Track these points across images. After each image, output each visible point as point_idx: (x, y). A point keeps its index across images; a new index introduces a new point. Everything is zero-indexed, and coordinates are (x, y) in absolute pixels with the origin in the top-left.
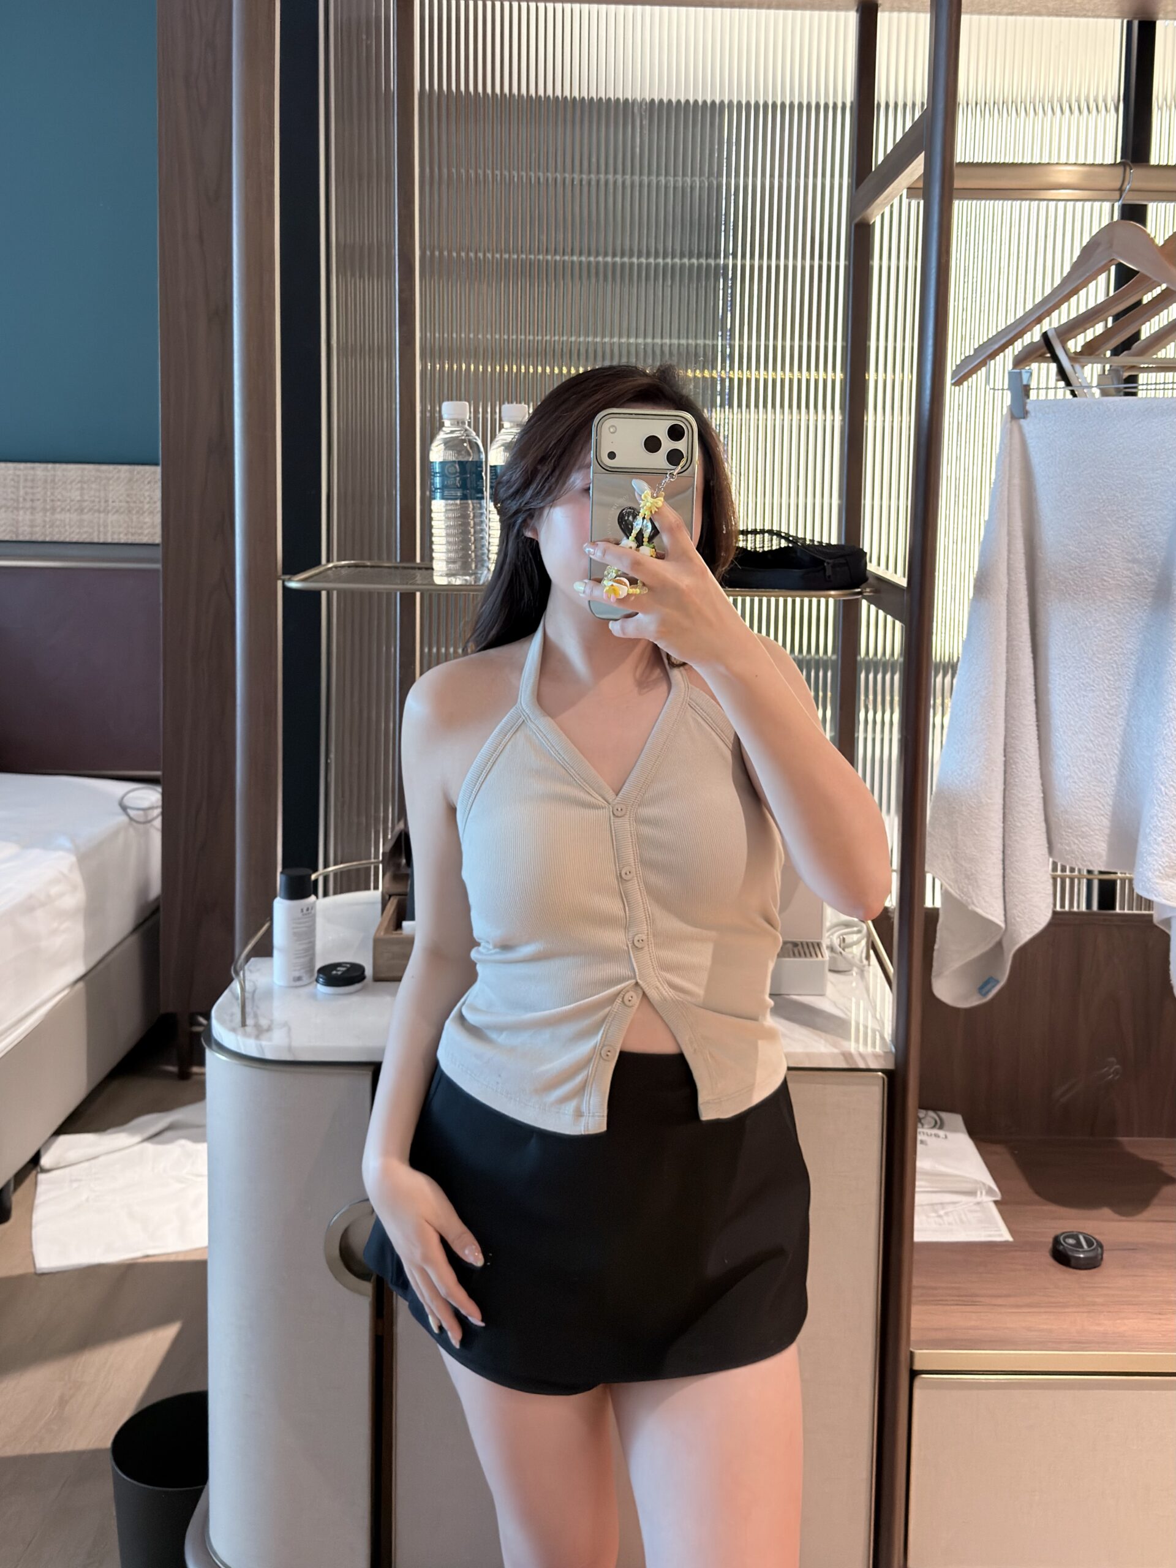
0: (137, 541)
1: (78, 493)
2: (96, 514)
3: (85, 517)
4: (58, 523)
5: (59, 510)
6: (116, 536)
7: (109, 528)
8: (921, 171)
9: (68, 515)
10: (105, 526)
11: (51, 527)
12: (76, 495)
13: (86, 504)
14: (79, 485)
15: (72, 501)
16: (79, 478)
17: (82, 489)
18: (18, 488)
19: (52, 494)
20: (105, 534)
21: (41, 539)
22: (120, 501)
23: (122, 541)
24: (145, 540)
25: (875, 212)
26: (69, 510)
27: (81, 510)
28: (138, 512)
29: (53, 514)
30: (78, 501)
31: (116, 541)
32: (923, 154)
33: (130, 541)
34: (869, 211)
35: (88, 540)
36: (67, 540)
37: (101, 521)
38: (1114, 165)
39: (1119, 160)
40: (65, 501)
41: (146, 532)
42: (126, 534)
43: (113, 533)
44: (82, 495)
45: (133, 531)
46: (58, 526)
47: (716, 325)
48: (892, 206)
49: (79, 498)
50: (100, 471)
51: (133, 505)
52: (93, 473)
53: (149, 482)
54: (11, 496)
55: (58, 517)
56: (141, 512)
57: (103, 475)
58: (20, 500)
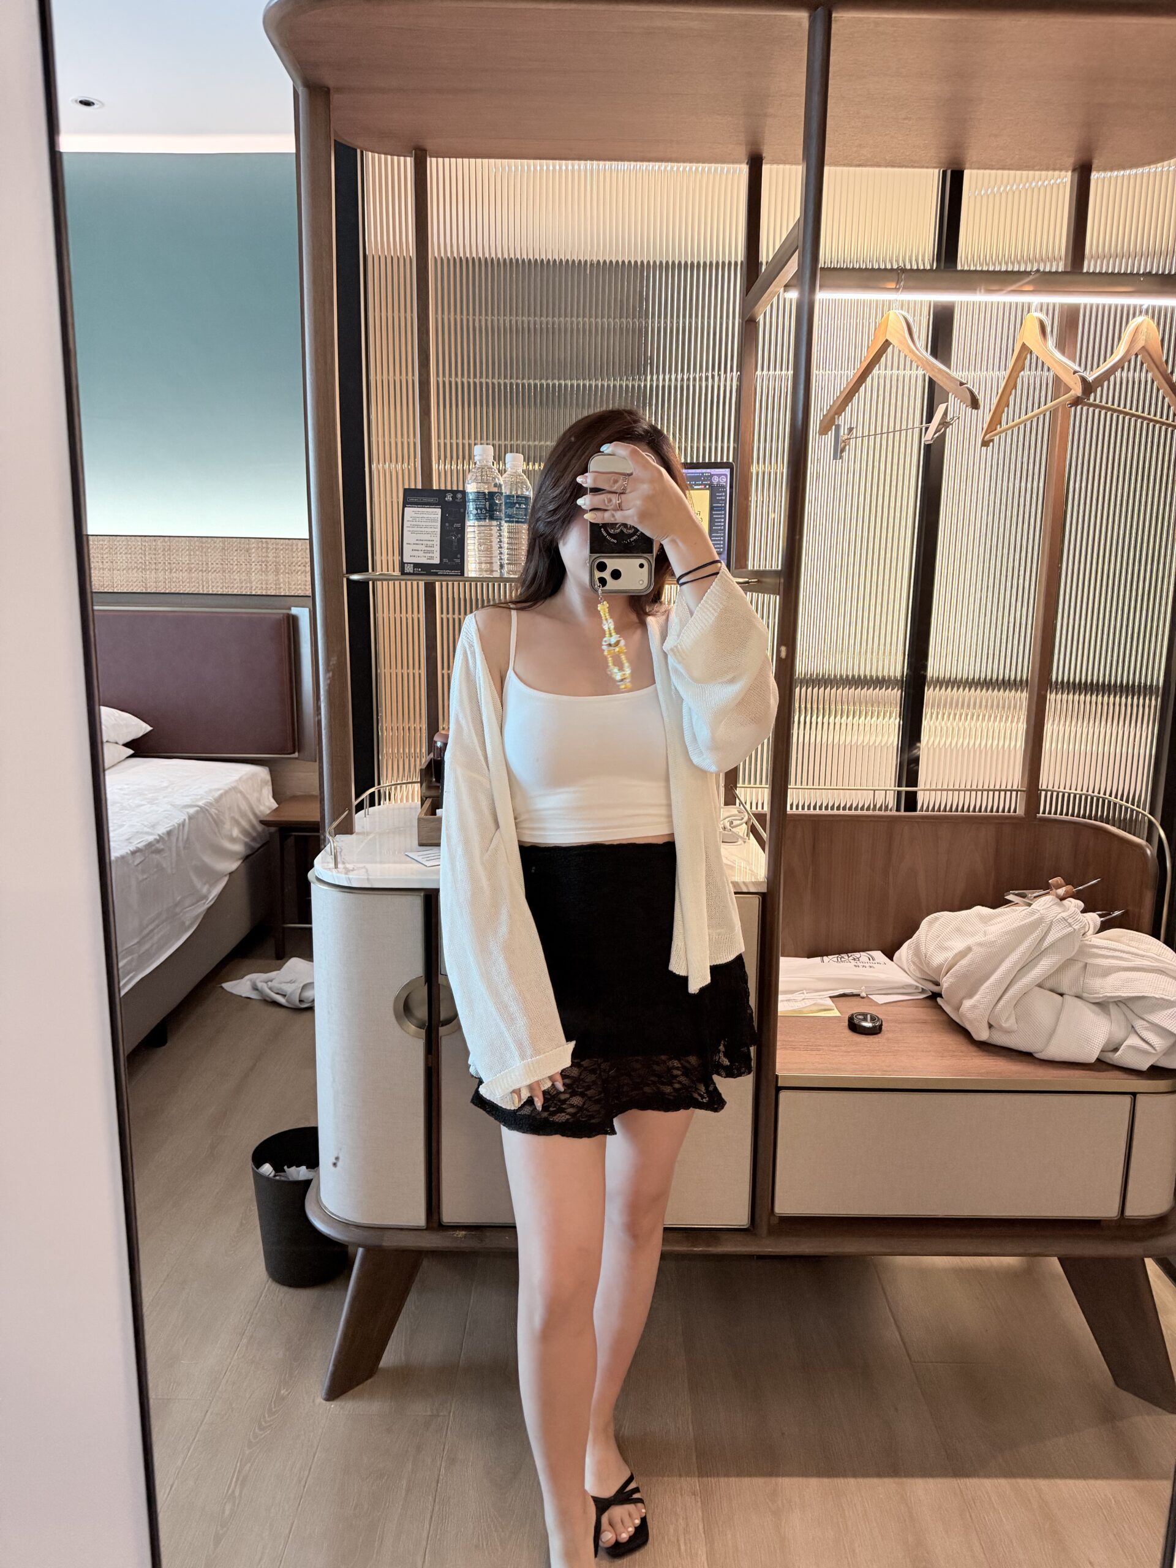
0: (228, 592)
1: (187, 558)
2: (200, 573)
3: (193, 575)
4: (174, 579)
5: (174, 570)
6: (214, 589)
7: (210, 582)
9: (181, 574)
11: (170, 582)
13: (193, 566)
14: (188, 552)
15: (183, 563)
16: (188, 548)
17: (190, 555)
19: (169, 559)
20: (208, 587)
21: (162, 591)
23: (219, 593)
25: (761, 310)
27: (189, 571)
29: (170, 573)
30: (189, 564)
31: (215, 592)
32: (797, 253)
33: (224, 593)
35: (196, 592)
37: (205, 578)
40: (179, 563)
42: (221, 588)
44: (190, 559)
45: (227, 585)
49: (188, 562)
50: (202, 542)
51: (226, 567)
52: (197, 544)
53: (237, 550)
54: (140, 560)
55: (174, 575)
56: (231, 571)
57: (204, 545)
58: (147, 563)
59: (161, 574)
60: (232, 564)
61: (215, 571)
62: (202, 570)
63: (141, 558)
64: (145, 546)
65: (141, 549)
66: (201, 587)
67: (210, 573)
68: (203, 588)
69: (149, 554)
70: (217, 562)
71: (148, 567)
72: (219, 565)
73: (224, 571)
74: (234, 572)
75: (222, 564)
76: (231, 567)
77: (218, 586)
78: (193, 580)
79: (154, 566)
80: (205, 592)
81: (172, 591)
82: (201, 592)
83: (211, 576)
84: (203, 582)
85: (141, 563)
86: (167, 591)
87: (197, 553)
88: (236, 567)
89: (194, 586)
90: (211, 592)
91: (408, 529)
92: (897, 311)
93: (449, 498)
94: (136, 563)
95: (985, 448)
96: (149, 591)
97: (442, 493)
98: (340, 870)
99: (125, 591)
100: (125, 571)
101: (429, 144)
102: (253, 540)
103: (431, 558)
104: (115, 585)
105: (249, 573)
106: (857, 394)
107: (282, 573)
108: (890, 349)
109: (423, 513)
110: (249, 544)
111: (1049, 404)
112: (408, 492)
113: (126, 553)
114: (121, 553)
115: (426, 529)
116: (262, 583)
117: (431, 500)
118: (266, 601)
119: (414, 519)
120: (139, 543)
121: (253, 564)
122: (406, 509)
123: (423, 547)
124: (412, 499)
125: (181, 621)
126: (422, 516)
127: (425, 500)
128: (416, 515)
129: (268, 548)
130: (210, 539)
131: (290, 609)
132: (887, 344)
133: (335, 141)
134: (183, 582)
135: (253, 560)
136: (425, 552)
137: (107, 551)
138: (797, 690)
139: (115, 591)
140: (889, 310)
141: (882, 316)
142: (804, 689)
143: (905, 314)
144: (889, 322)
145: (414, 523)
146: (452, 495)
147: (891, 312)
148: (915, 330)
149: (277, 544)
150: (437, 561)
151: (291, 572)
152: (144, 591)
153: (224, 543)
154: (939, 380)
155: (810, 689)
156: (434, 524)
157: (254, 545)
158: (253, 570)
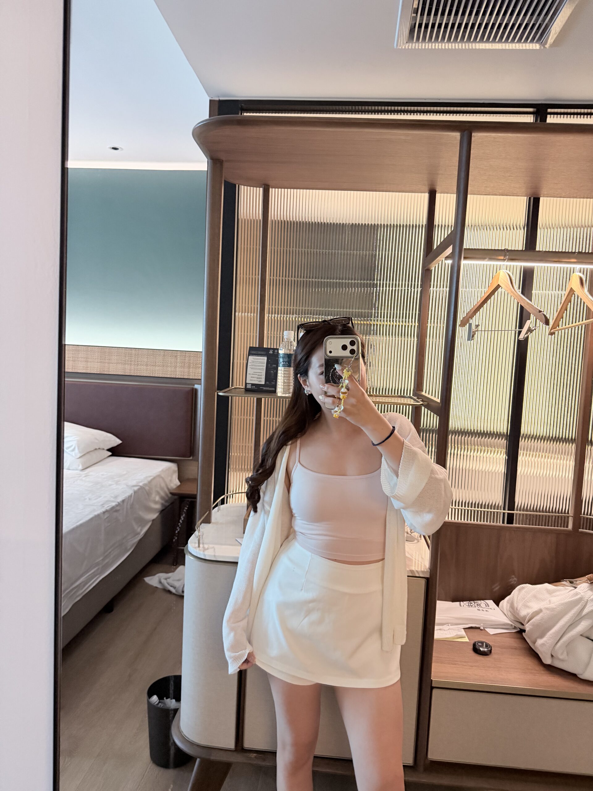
0: (166, 377)
1: (146, 359)
2: (152, 367)
3: (148, 367)
4: (139, 369)
5: (139, 365)
6: (158, 375)
7: (156, 371)
8: (451, 251)
9: (142, 366)
10: (155, 371)
11: (137, 370)
12: (145, 360)
13: (148, 363)
14: (147, 356)
15: (144, 362)
16: (147, 354)
17: (147, 358)
18: (126, 357)
19: (138, 359)
20: (155, 373)
21: (133, 375)
22: (160, 362)
23: (160, 376)
24: (168, 376)
25: (433, 266)
26: (143, 365)
27: (147, 365)
28: (166, 366)
29: (138, 366)
30: (147, 362)
31: (158, 376)
32: (452, 246)
33: (163, 376)
34: (431, 265)
35: (149, 376)
36: (142, 375)
37: (154, 369)
38: (522, 250)
39: (524, 249)
40: (142, 361)
41: (169, 373)
42: (162, 374)
43: (157, 373)
44: (147, 360)
45: (164, 373)
46: (139, 370)
47: (372, 306)
48: (439, 264)
49: (147, 361)
50: (154, 352)
51: (165, 364)
52: (152, 352)
53: (170, 356)
54: (124, 359)
55: (139, 367)
56: (167, 366)
57: (155, 353)
58: (127, 361)
59: (133, 367)
60: (168, 363)
61: (159, 366)
62: (153, 365)
63: (124, 358)
64: (126, 352)
65: (124, 354)
66: (152, 373)
67: (157, 367)
68: (153, 374)
69: (128, 356)
70: (161, 361)
71: (127, 363)
72: (161, 363)
73: (164, 366)
74: (168, 367)
75: (163, 363)
76: (167, 364)
77: (160, 374)
78: (148, 370)
79: (129, 363)
80: (154, 376)
81: (138, 375)
82: (152, 376)
83: (157, 368)
84: (153, 370)
85: (124, 360)
86: (135, 375)
87: (151, 357)
88: (169, 364)
89: (149, 373)
90: (156, 376)
91: (250, 367)
92: (504, 270)
93: (271, 352)
94: (121, 360)
95: (550, 336)
96: (126, 374)
97: (268, 349)
98: (200, 548)
99: (115, 374)
100: (115, 364)
101: (271, 183)
102: (179, 352)
103: (260, 381)
104: (110, 371)
105: (176, 367)
106: (482, 308)
107: (192, 368)
108: (500, 290)
109: (258, 359)
110: (177, 353)
111: (584, 321)
112: (251, 349)
113: (117, 356)
114: (114, 356)
115: (259, 367)
116: (181, 373)
117: (262, 353)
118: (183, 381)
119: (253, 362)
120: (124, 351)
121: (178, 363)
122: (250, 357)
123: (256, 376)
124: (253, 352)
125: (140, 390)
126: (257, 360)
127: (259, 353)
128: (255, 360)
129: (185, 356)
130: (158, 351)
131: (194, 385)
132: (498, 286)
133: (225, 181)
134: (143, 371)
135: (178, 361)
136: (258, 378)
137: (107, 354)
138: (450, 437)
139: (110, 373)
140: (500, 270)
141: (496, 273)
142: (453, 437)
143: (509, 272)
144: (500, 276)
145: (252, 364)
146: (272, 350)
147: (501, 270)
148: (513, 279)
149: (191, 354)
150: (263, 383)
151: (196, 368)
152: (124, 374)
153: (164, 352)
154: (526, 307)
155: (457, 436)
156: (263, 365)
157: (179, 354)
158: (178, 366)
